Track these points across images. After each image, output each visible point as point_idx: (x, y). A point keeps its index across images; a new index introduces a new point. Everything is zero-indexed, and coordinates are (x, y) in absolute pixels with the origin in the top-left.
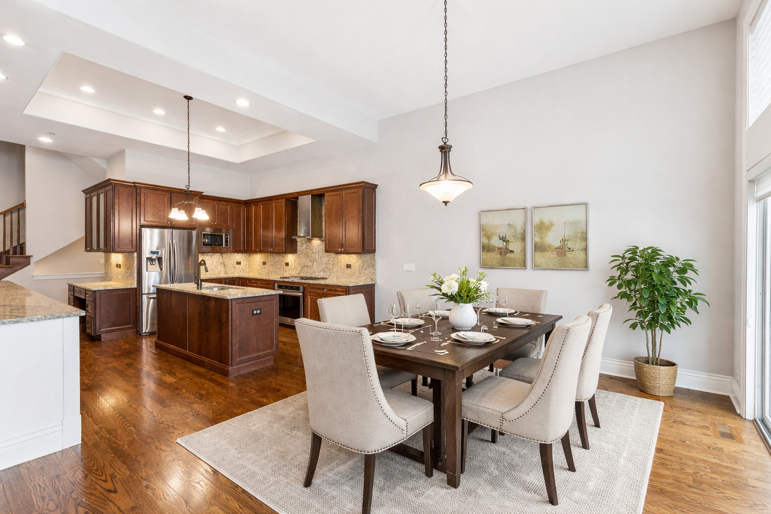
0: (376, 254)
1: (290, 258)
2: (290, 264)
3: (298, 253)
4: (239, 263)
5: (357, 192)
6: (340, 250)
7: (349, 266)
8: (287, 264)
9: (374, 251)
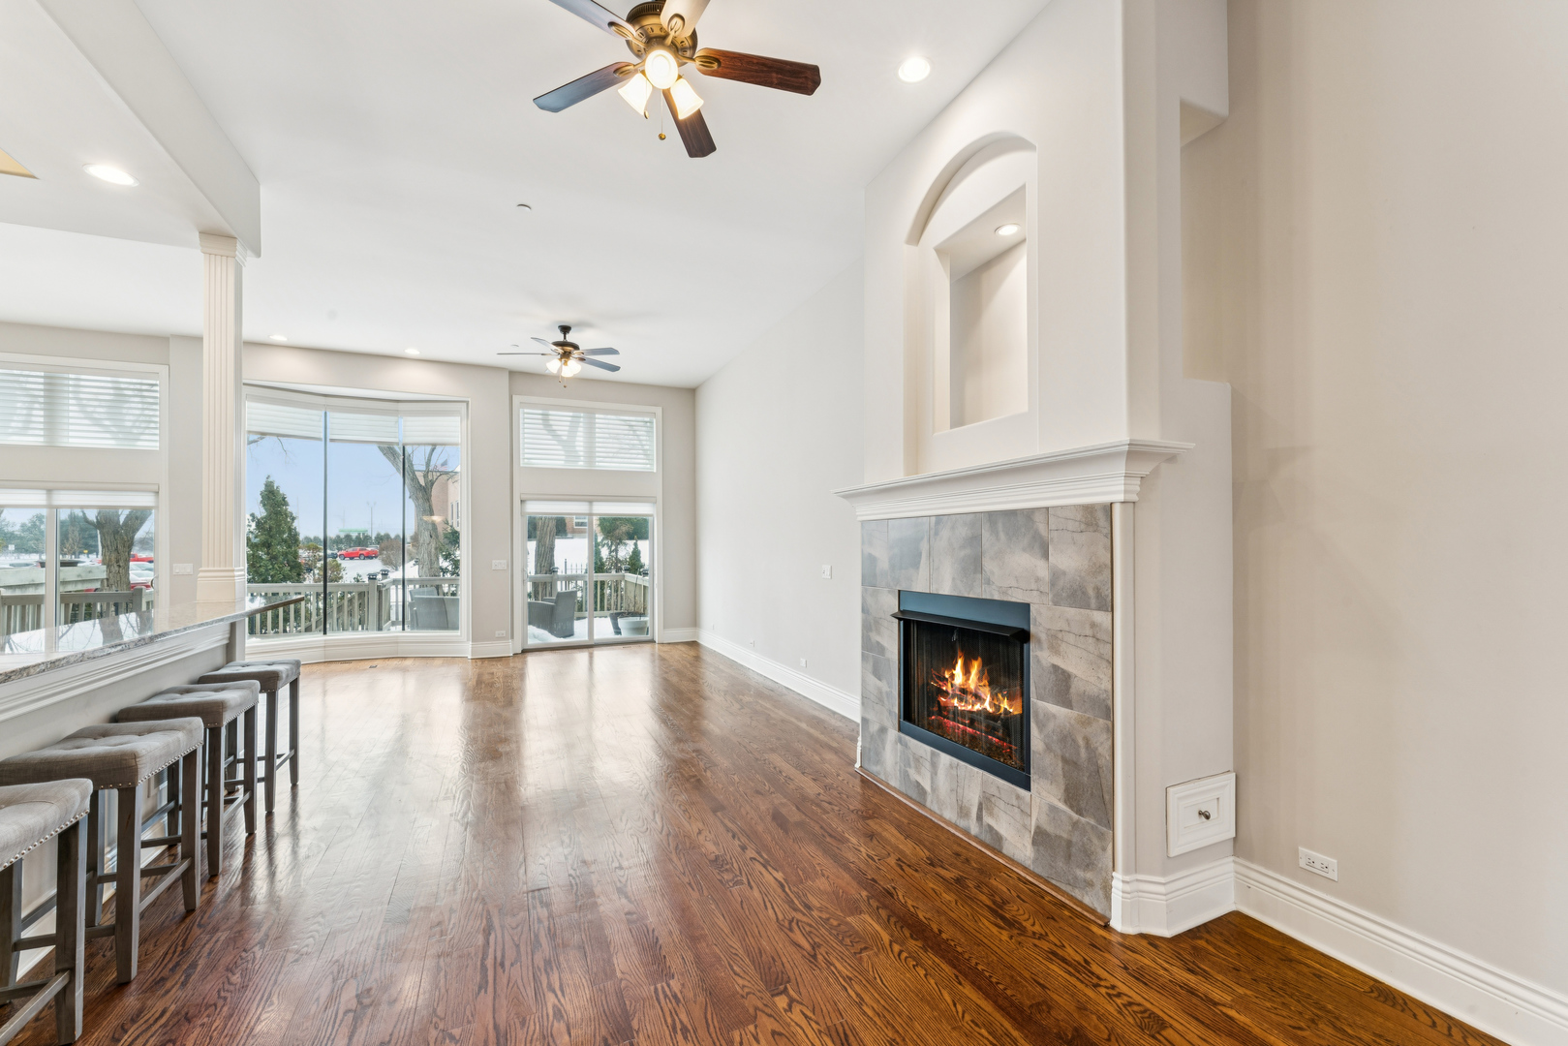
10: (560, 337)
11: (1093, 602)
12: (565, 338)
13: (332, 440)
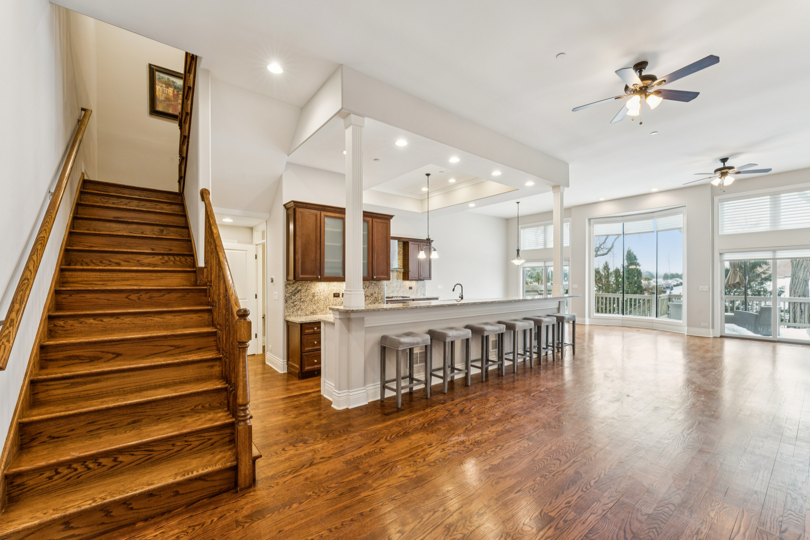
10: (721, 165)
12: (724, 165)
13: (626, 234)
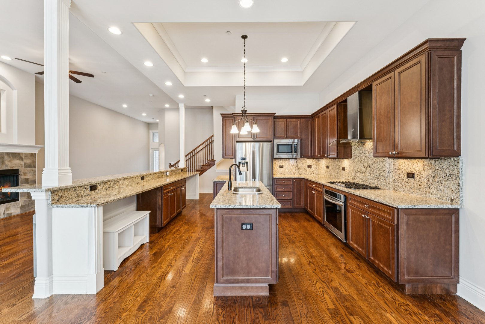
0: (461, 158)
1: (346, 163)
2: (346, 169)
3: (353, 157)
4: (310, 167)
5: (419, 62)
6: (390, 153)
7: (411, 175)
8: (343, 169)
9: (457, 154)
11: (33, 167)
